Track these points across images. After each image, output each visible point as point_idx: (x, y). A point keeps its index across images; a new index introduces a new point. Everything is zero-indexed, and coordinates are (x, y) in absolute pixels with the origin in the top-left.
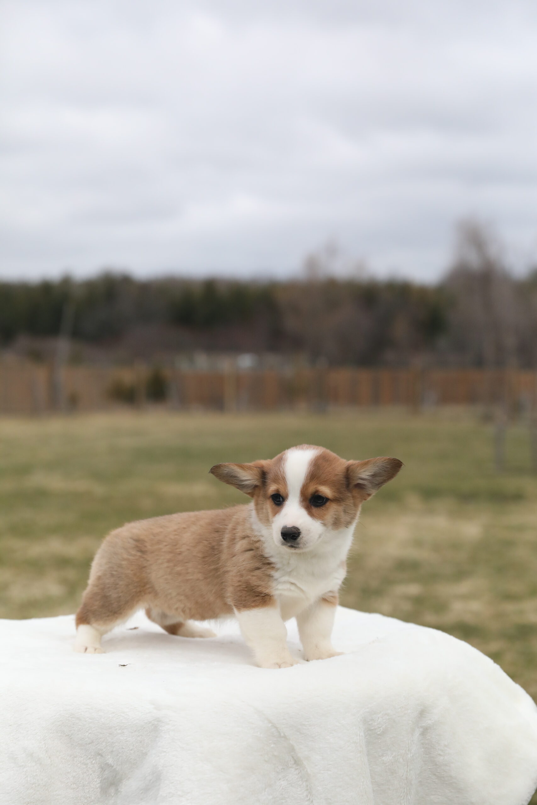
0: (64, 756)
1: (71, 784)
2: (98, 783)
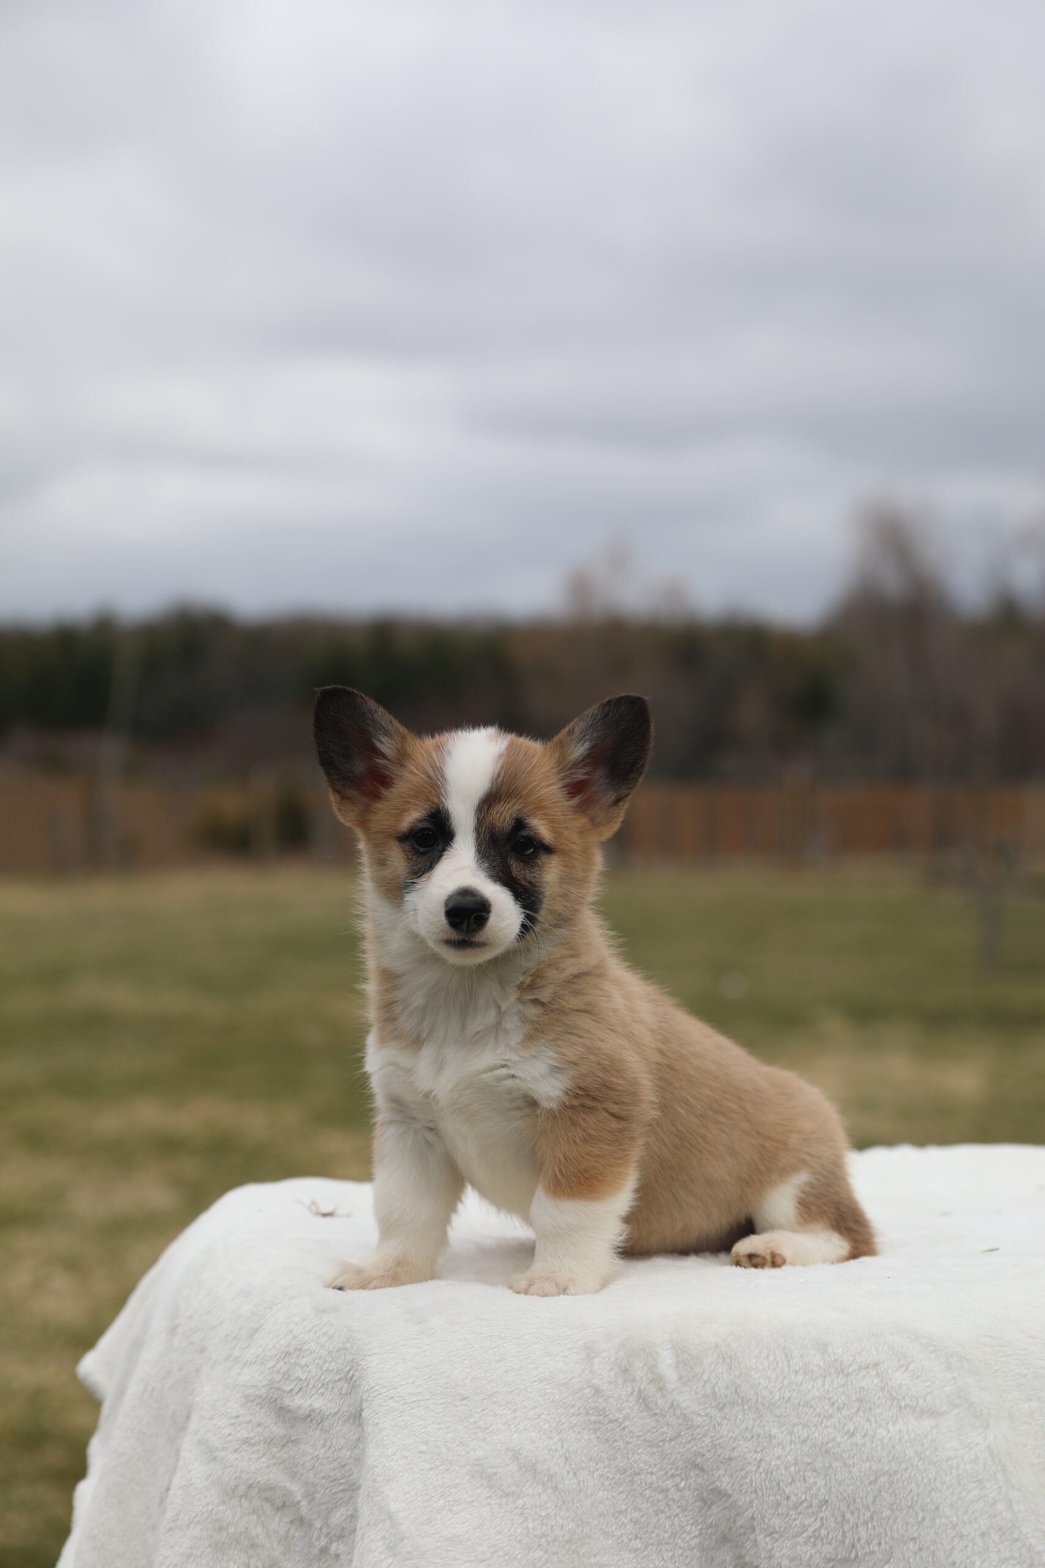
0: (606, 1470)
1: (631, 1540)
2: (695, 1537)
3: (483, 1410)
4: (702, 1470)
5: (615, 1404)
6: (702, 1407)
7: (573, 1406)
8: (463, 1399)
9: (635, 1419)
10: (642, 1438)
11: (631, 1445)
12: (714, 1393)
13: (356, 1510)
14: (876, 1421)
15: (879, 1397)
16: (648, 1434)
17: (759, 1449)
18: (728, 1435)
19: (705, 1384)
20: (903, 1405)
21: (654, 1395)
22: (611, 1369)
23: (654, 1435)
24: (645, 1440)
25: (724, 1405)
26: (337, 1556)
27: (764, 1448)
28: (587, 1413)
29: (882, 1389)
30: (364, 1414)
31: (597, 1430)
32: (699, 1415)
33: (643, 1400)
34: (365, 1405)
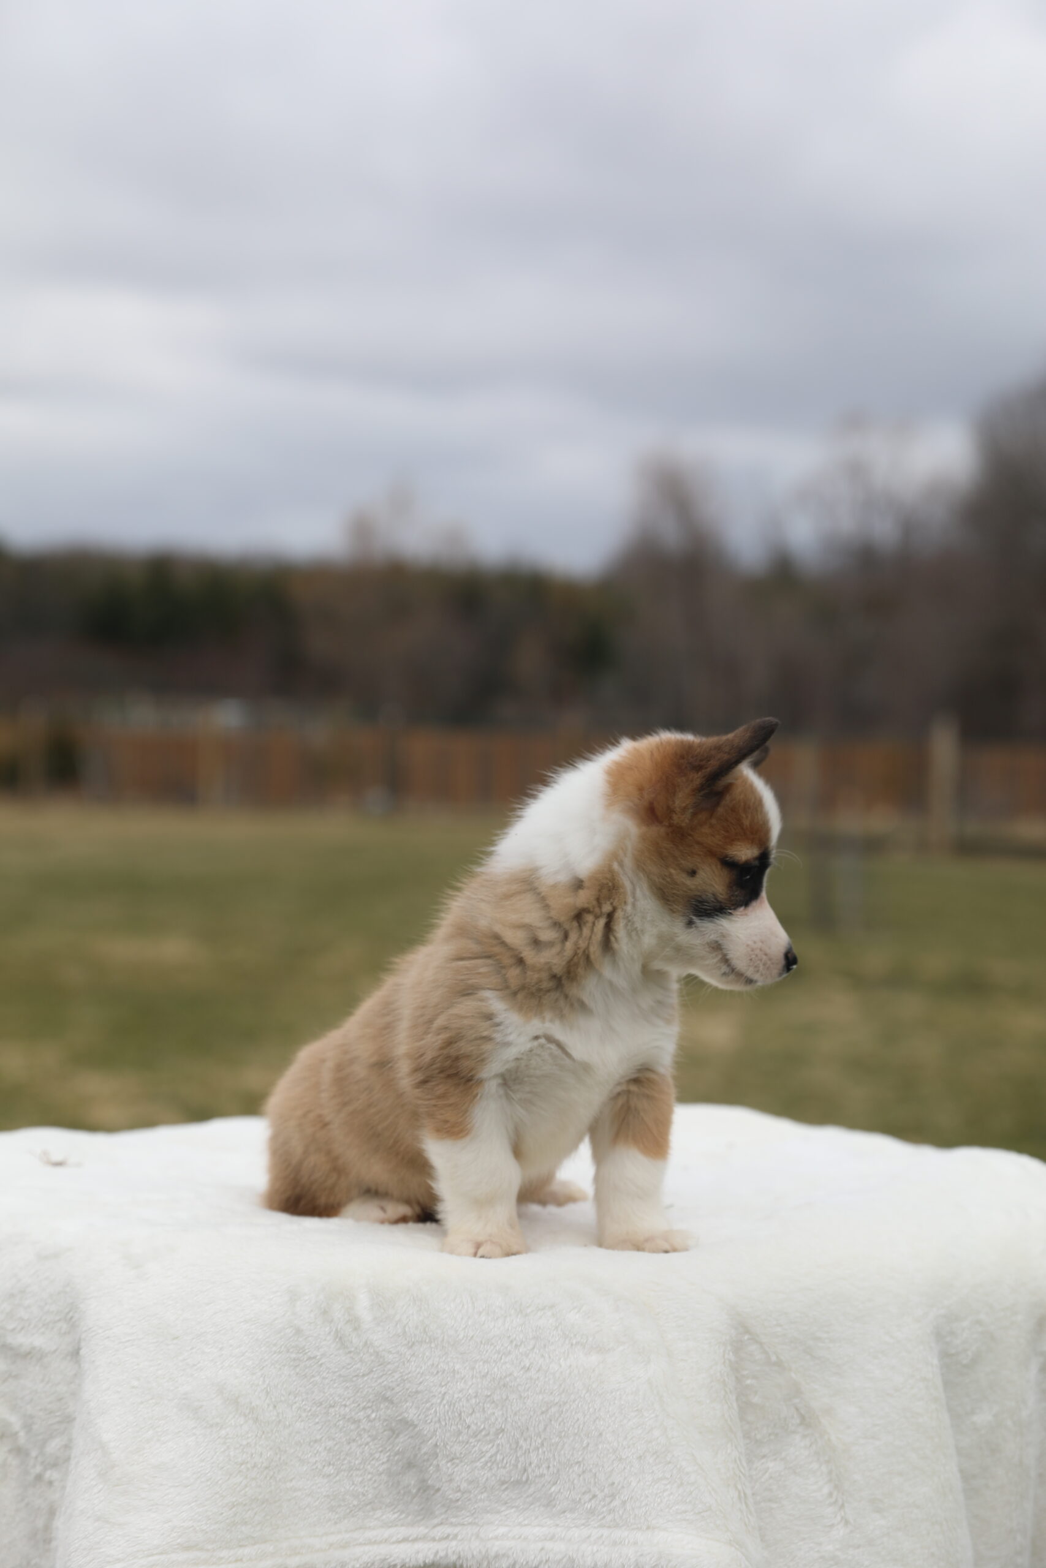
3: (192, 1349)
4: (392, 1402)
5: (314, 1342)
6: (394, 1345)
7: (275, 1345)
8: (174, 1339)
9: (332, 1356)
10: (337, 1374)
11: (327, 1381)
12: (405, 1332)
13: (70, 1440)
14: (550, 1357)
15: (553, 1336)
16: (344, 1370)
17: (443, 1384)
18: (415, 1371)
19: (397, 1324)
20: (574, 1342)
21: (350, 1335)
22: (312, 1311)
23: (349, 1370)
24: (340, 1376)
25: (413, 1344)
26: (50, 1483)
27: (448, 1382)
28: (288, 1351)
29: (557, 1328)
30: (82, 1352)
31: (296, 1366)
32: (390, 1352)
33: (340, 1339)
34: (83, 1344)
